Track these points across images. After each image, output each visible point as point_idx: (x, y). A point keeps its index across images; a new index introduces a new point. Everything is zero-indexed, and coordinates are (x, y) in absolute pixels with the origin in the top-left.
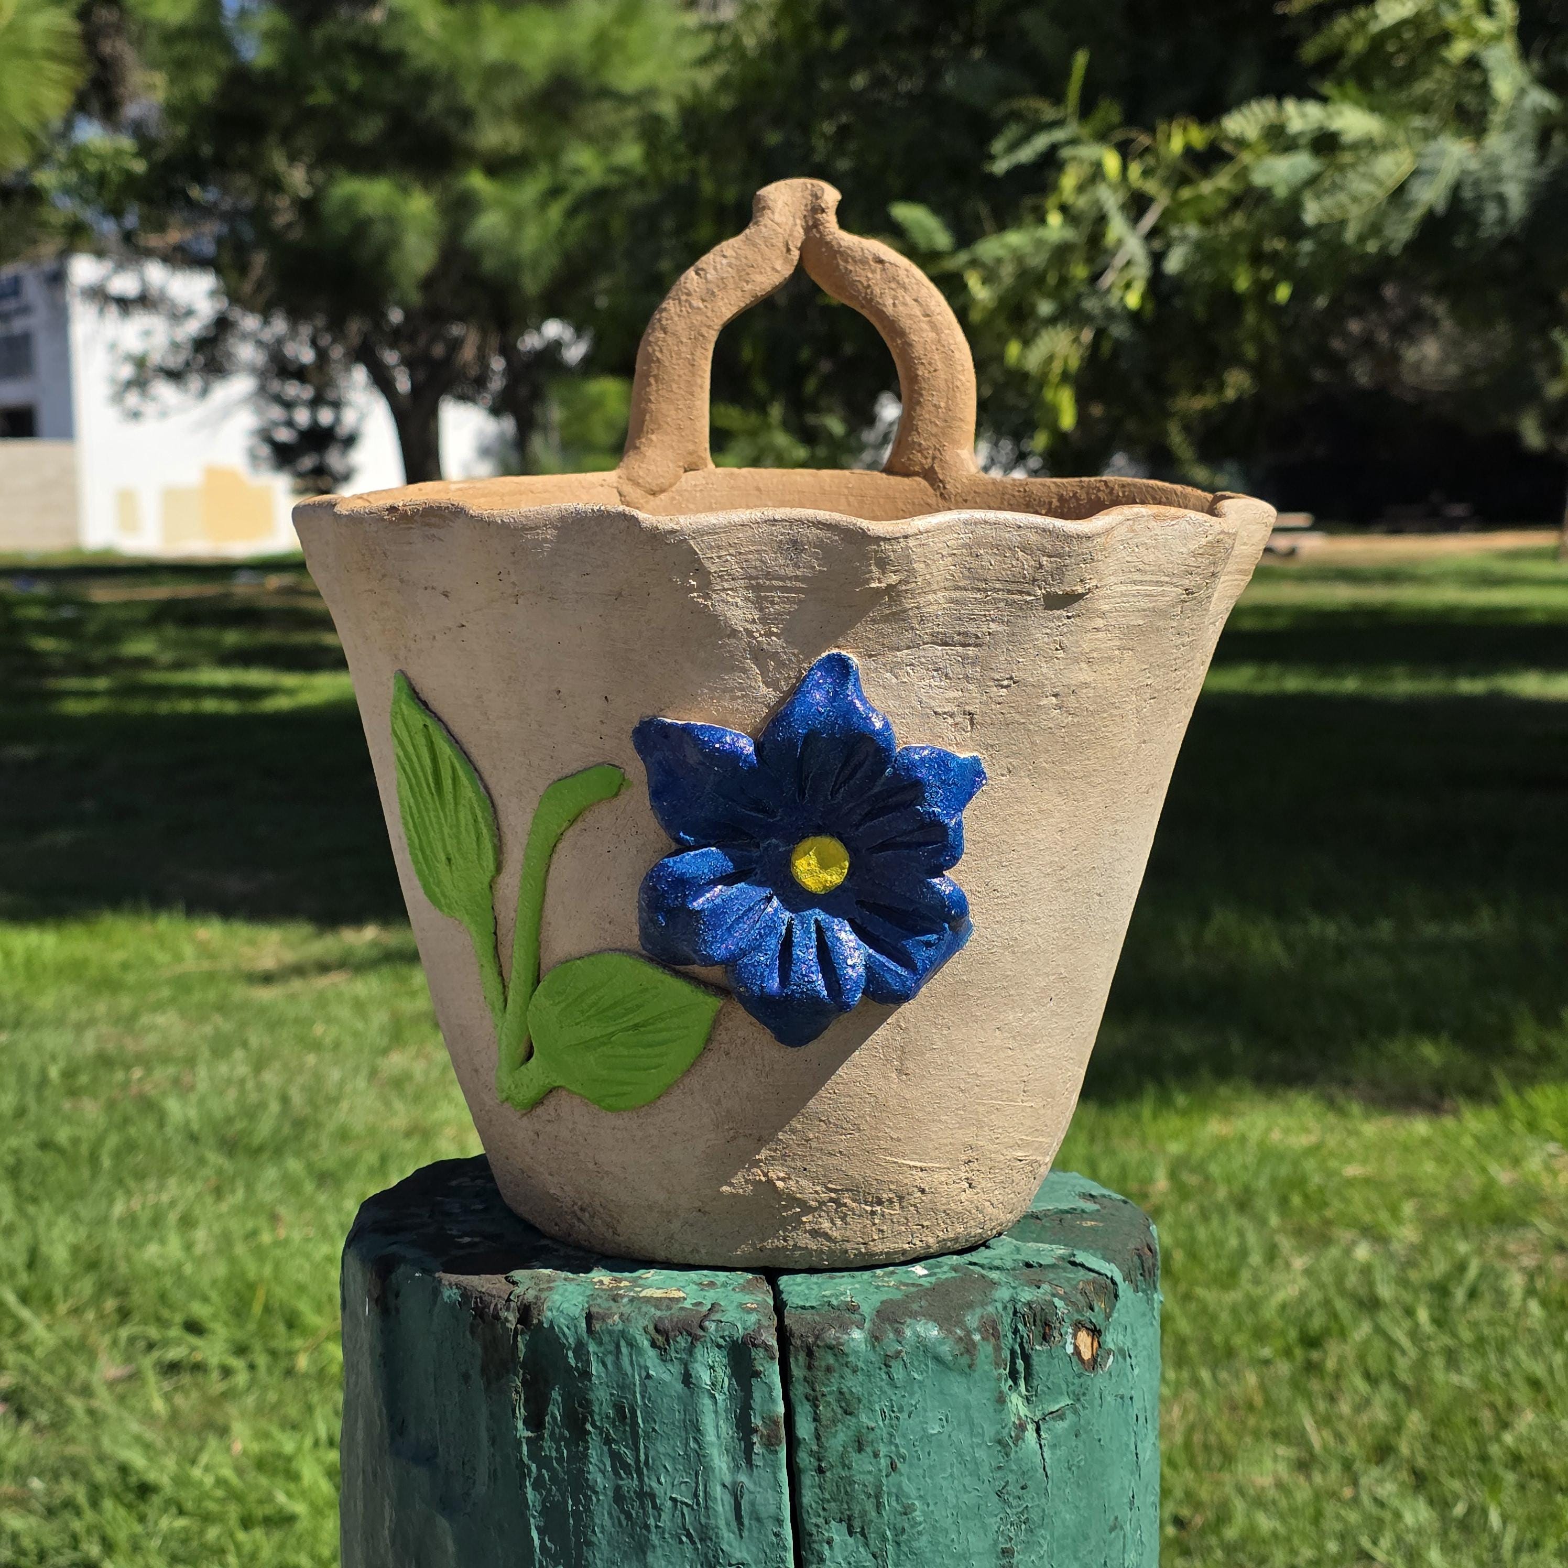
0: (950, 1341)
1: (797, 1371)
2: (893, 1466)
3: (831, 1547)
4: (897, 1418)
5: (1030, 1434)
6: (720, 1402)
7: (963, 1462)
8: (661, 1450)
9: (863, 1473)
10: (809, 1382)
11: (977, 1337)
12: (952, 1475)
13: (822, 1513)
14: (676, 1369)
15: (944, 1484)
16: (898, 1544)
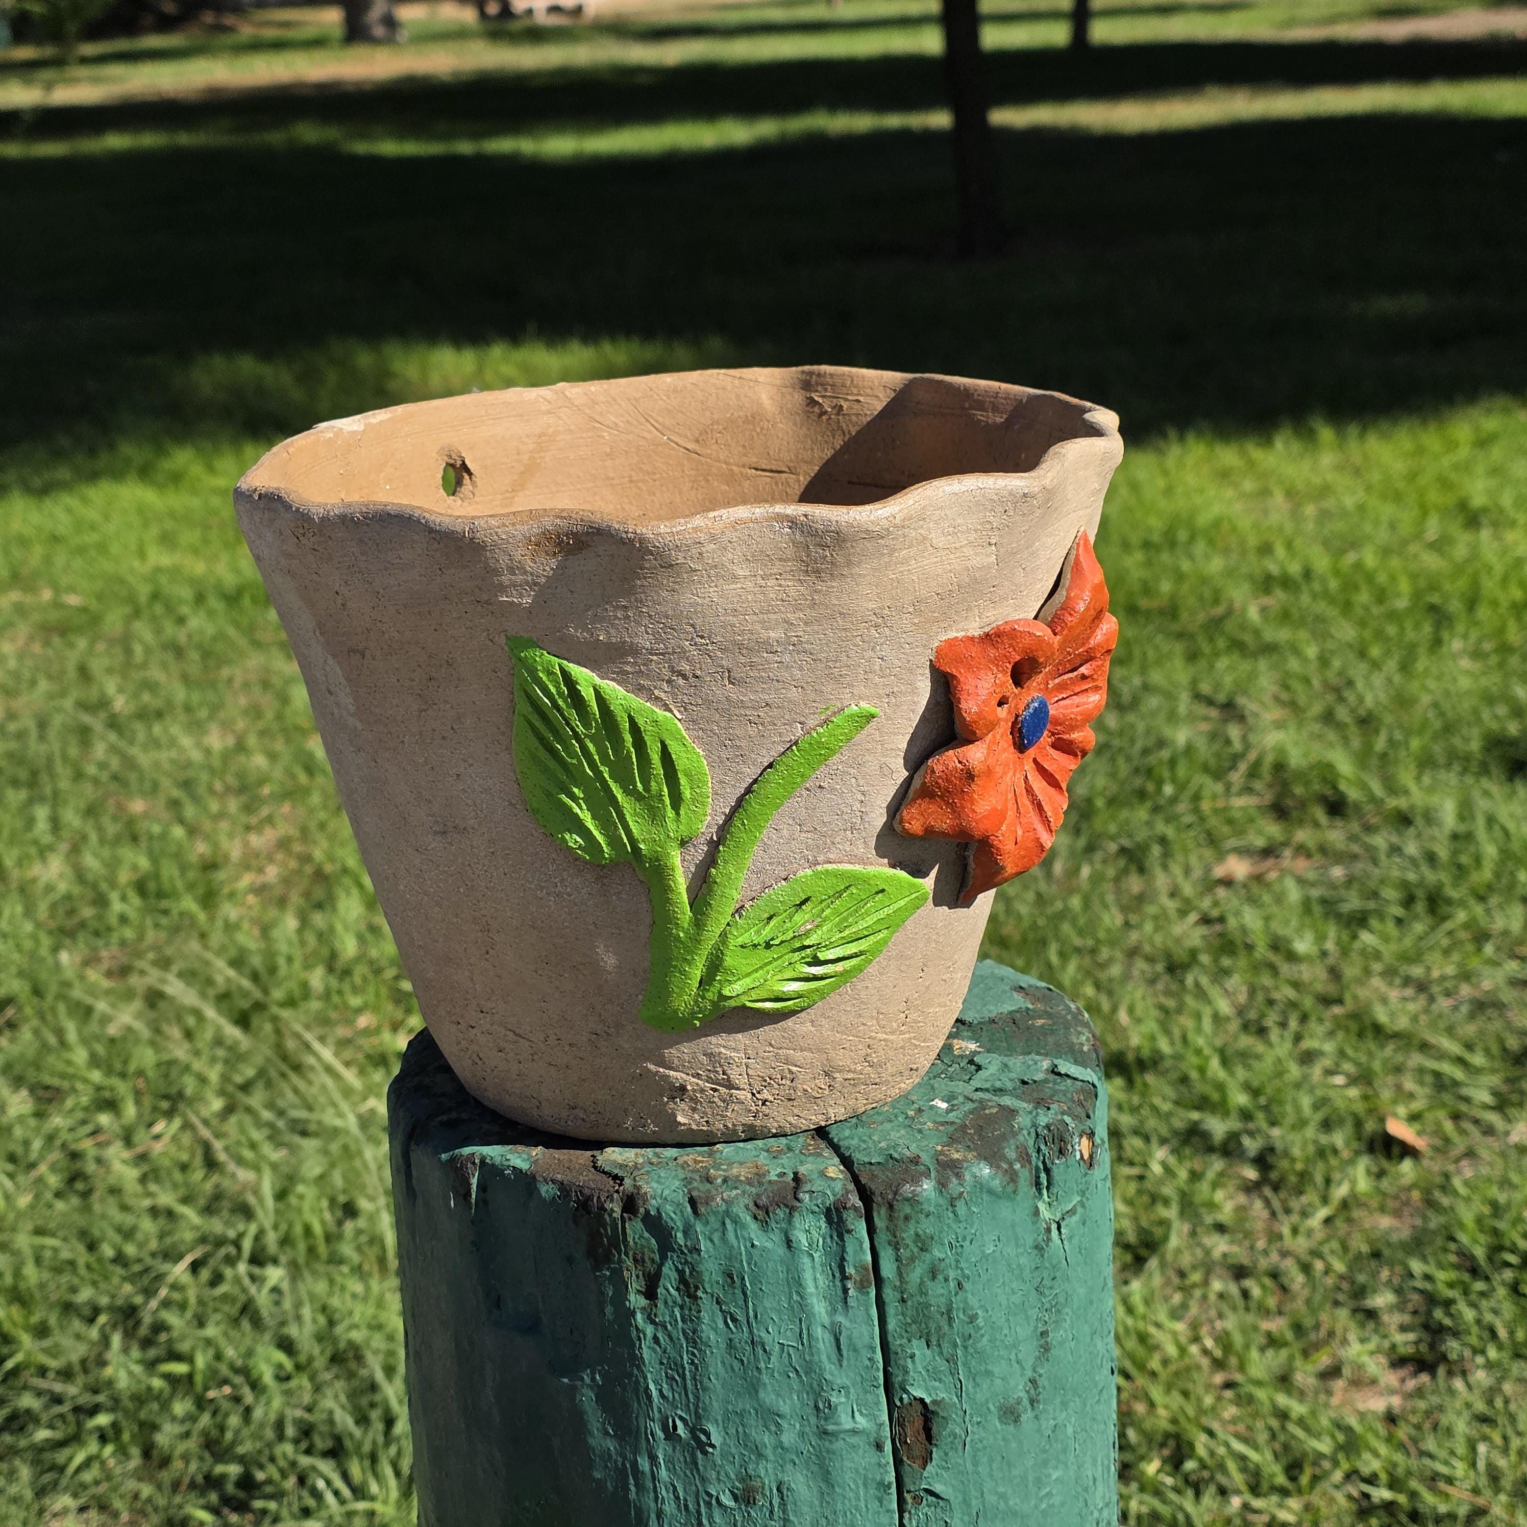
0: (1000, 1174)
1: (880, 1222)
2: (960, 1285)
3: (913, 1362)
4: (962, 1246)
5: (1054, 1232)
6: (816, 1259)
7: (1011, 1271)
8: (768, 1305)
9: (938, 1297)
10: (892, 1231)
11: (1017, 1166)
12: (1003, 1283)
13: (905, 1335)
14: (777, 1237)
15: (999, 1291)
16: (965, 1347)
